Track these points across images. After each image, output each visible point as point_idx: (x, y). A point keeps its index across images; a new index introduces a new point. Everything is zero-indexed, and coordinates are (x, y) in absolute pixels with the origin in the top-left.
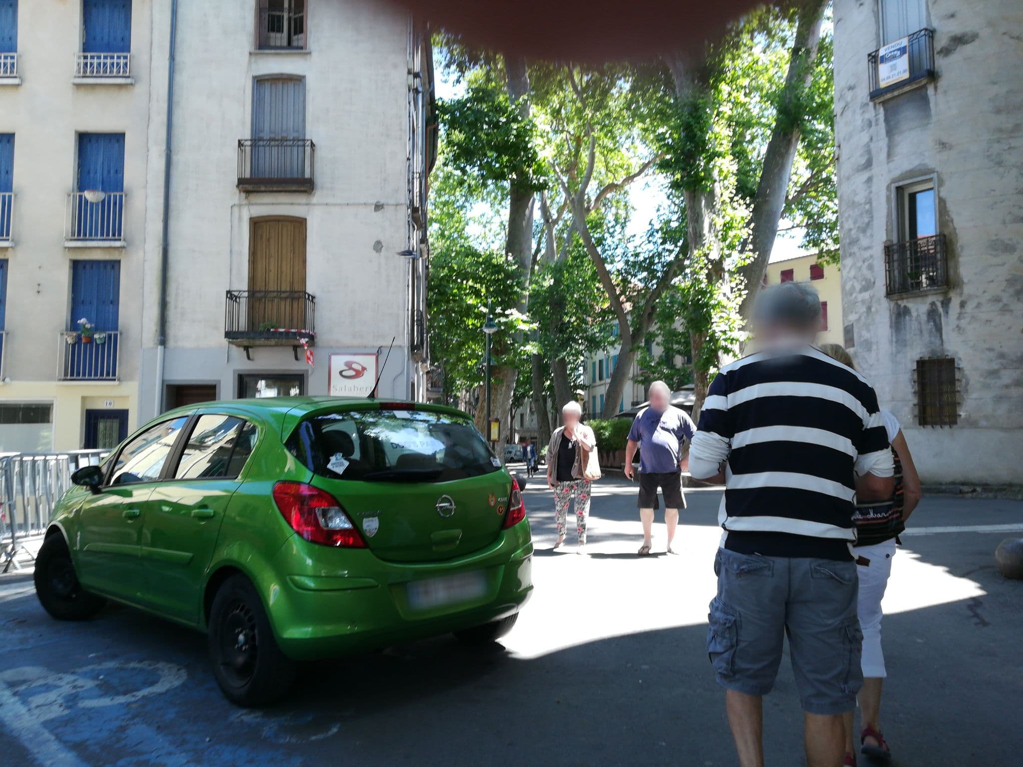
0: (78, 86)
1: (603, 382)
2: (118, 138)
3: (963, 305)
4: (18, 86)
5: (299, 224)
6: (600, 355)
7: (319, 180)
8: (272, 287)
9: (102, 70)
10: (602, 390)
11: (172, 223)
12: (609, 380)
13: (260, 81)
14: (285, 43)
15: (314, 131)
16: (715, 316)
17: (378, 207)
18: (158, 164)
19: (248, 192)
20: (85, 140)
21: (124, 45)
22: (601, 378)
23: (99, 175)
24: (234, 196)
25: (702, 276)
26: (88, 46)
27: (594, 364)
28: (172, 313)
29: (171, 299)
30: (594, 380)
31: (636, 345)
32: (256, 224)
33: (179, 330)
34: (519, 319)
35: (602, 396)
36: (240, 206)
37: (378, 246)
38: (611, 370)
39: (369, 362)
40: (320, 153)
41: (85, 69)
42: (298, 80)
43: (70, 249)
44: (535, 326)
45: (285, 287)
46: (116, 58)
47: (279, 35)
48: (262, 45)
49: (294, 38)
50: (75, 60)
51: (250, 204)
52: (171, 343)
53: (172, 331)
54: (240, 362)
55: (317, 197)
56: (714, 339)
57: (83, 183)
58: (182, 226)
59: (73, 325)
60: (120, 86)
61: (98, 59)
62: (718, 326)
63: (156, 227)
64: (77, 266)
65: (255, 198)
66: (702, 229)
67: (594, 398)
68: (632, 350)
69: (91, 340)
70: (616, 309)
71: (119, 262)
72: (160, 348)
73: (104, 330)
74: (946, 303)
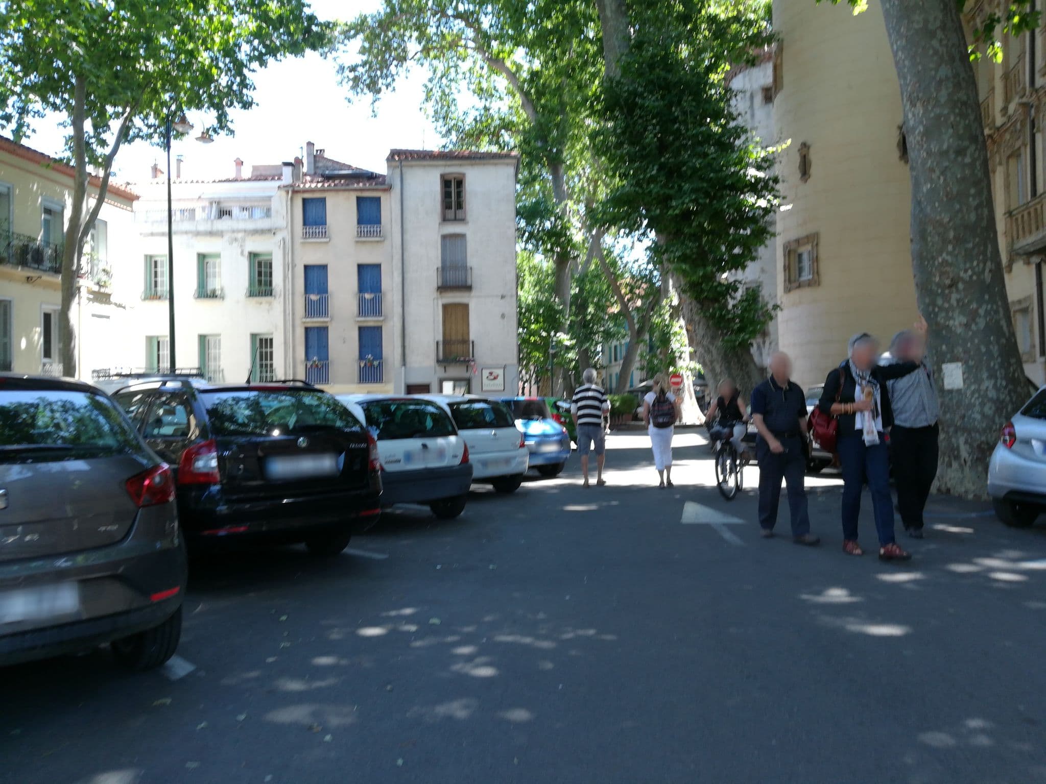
0: (357, 242)
1: (618, 363)
2: (378, 267)
3: (770, 344)
4: (327, 243)
5: (466, 307)
6: (614, 343)
7: (474, 285)
8: (454, 338)
9: (369, 234)
10: (616, 369)
11: (406, 308)
12: (622, 362)
13: (444, 237)
14: (453, 217)
15: (472, 261)
16: (673, 339)
17: (503, 297)
18: (397, 279)
19: (441, 293)
20: (361, 268)
21: (378, 221)
22: (616, 360)
23: (369, 284)
24: (435, 294)
25: (667, 317)
26: (360, 222)
27: (610, 348)
28: (407, 351)
29: (407, 344)
30: (610, 361)
31: (640, 339)
32: (446, 307)
33: (412, 359)
34: (564, 338)
35: (617, 374)
36: (437, 299)
37: (503, 316)
38: (624, 353)
39: (500, 372)
40: (475, 272)
41: (360, 234)
42: (462, 236)
43: (358, 321)
44: (574, 342)
45: (460, 337)
46: (375, 228)
47: (449, 211)
48: (445, 219)
49: (457, 212)
50: (356, 229)
51: (442, 298)
52: (408, 365)
53: (408, 359)
54: (440, 373)
55: (473, 293)
56: (673, 352)
57: (361, 289)
58: (412, 308)
59: (361, 357)
60: (378, 242)
61: (366, 228)
62: (675, 345)
63: (398, 310)
64: (361, 329)
65: (444, 294)
66: (668, 287)
67: (611, 376)
68: (638, 343)
69: (372, 365)
70: (624, 312)
71: (381, 327)
72: (403, 368)
73: (377, 360)
74: (764, 343)
